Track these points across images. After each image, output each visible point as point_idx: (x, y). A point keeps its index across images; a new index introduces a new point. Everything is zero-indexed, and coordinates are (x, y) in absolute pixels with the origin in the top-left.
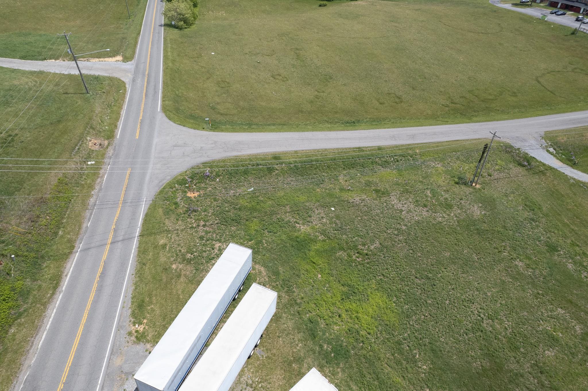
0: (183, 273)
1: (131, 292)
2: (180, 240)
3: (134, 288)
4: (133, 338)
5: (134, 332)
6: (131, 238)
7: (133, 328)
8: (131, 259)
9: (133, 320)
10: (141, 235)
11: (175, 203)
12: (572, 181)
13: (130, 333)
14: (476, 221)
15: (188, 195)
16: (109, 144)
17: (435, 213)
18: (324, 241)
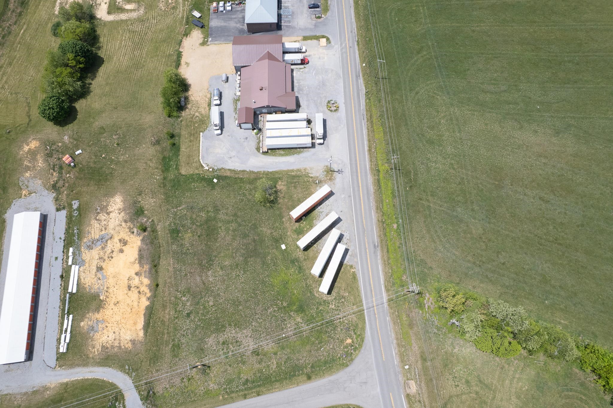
0: (344, 291)
1: (359, 283)
2: (348, 309)
4: (353, 267)
6: (367, 309)
7: (355, 270)
8: (364, 298)
10: (364, 310)
11: (355, 334)
12: (134, 374)
13: (355, 268)
14: (215, 332)
15: (351, 340)
16: (405, 389)
17: (234, 337)
18: (291, 311)
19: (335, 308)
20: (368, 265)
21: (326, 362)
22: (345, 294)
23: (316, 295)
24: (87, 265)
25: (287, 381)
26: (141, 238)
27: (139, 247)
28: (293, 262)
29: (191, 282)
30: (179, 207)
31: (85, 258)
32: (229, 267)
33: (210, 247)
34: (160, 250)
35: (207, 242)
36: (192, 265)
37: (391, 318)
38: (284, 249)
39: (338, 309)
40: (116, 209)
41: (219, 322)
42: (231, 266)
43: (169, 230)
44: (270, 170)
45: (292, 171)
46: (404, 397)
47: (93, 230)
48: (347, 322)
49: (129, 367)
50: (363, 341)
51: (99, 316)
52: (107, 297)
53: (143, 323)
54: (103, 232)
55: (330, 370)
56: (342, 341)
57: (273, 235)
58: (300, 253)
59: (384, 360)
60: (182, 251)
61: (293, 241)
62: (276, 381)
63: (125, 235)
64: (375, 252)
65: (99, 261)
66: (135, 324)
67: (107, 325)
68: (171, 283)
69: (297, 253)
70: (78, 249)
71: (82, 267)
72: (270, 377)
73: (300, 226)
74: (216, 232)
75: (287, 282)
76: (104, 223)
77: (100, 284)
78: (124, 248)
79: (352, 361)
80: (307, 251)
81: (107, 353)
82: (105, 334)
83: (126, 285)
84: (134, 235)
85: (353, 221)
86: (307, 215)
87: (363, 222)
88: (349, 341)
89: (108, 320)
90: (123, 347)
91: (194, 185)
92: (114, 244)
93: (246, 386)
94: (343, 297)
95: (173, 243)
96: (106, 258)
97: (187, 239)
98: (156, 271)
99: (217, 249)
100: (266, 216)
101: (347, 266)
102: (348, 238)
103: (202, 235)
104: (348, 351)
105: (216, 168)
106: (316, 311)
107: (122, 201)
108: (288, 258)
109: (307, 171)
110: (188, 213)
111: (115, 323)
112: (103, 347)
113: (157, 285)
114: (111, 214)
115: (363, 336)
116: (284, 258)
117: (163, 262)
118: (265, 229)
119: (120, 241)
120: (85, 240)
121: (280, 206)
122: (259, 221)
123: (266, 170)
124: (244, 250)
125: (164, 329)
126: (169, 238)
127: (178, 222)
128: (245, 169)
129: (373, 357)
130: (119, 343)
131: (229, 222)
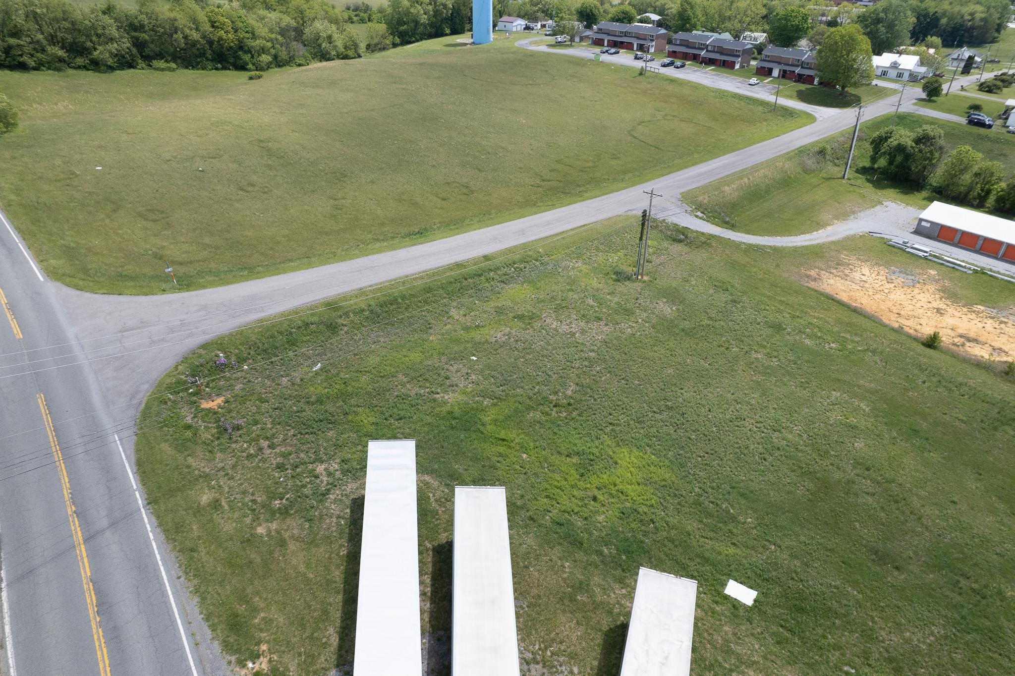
0: (286, 535)
1: (197, 610)
2: (242, 484)
3: (196, 600)
6: (130, 515)
7: (243, 670)
8: (156, 552)
9: (233, 658)
10: (151, 501)
11: (186, 425)
12: (744, 246)
14: (672, 320)
15: (204, 406)
18: (495, 406)
25: (397, 293)
32: (834, 438)
39: (294, 468)
48: (236, 446)
49: (764, 250)
50: (146, 413)
51: (931, 287)
52: (974, 312)
55: (268, 330)
56: (243, 398)
57: (848, 629)
59: (40, 395)
61: (727, 651)
62: (428, 291)
67: (894, 284)
79: (186, 358)
81: (828, 261)
82: (874, 274)
83: (982, 340)
88: (212, 403)
89: (905, 289)
90: (816, 269)
111: (886, 290)
112: (847, 264)
124: (872, 509)
129: (93, 387)
130: (831, 273)
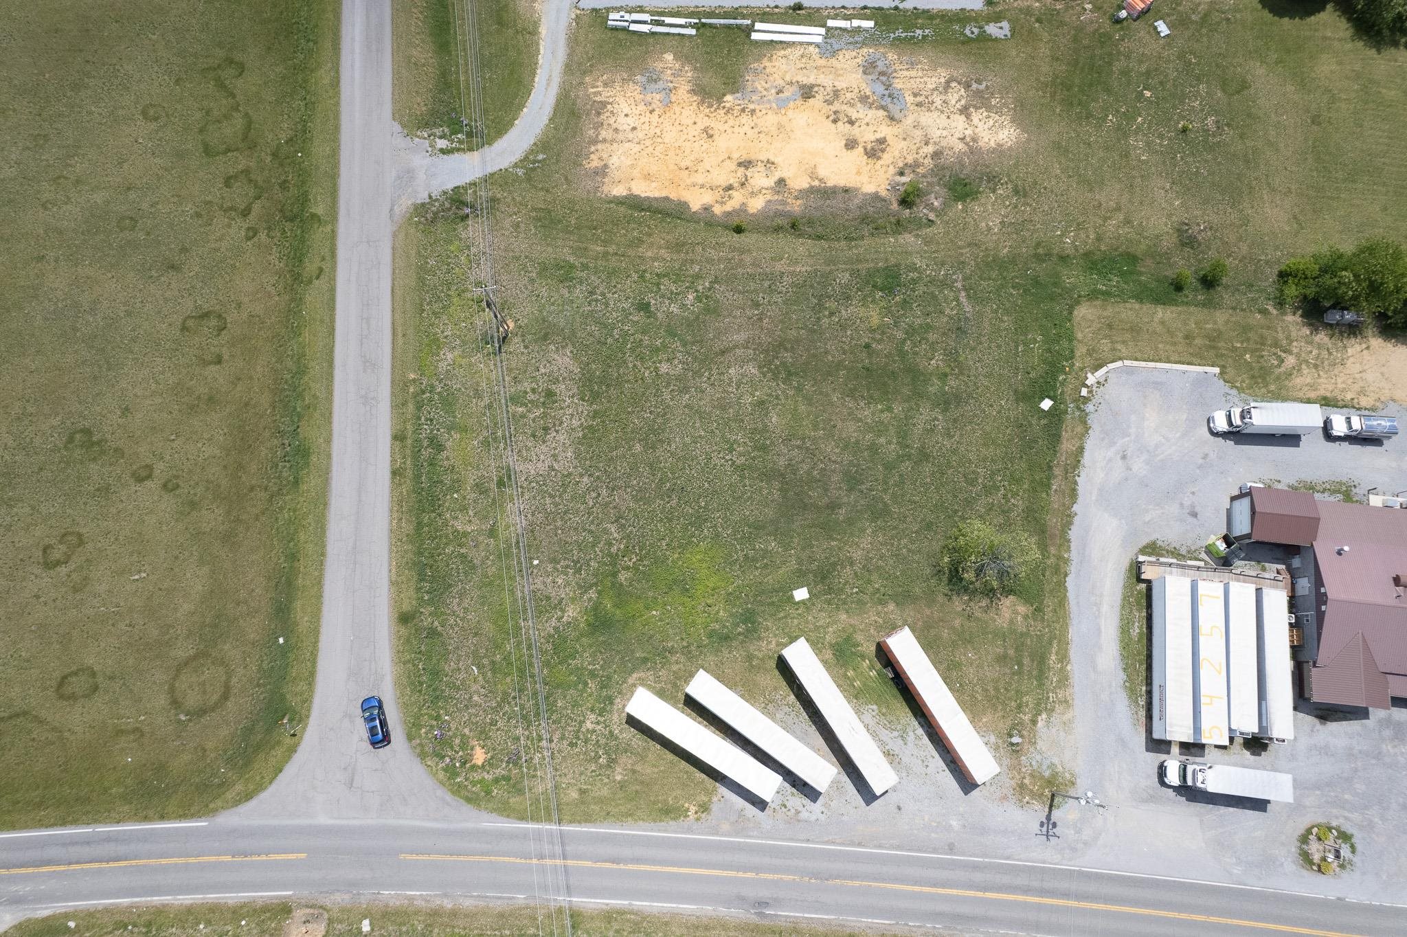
0: (629, 767)
3: (640, 822)
4: (703, 815)
5: (696, 816)
6: (561, 834)
7: (691, 817)
8: (597, 830)
10: (560, 822)
11: (496, 781)
12: (520, 172)
13: (698, 819)
14: (584, 374)
15: (480, 763)
16: (307, 906)
17: (561, 423)
18: (599, 593)
19: (583, 729)
20: (701, 865)
21: (436, 674)
22: (619, 770)
23: (635, 675)
24: (822, 62)
25: (410, 555)
26: (883, 193)
27: (857, 189)
28: (749, 618)
29: (735, 317)
30: (968, 297)
31: (841, 57)
32: (760, 426)
33: (829, 374)
34: (838, 240)
35: (845, 368)
36: (782, 322)
37: (520, 909)
38: (792, 596)
39: (578, 738)
40: (977, 131)
41: (608, 386)
42: (765, 429)
43: (898, 265)
44: (1070, 582)
45: (1064, 658)
46: (285, 897)
47: (920, 74)
48: (536, 760)
49: (539, 162)
50: (468, 800)
51: (683, 92)
52: (728, 111)
53: (643, 195)
54: (910, 99)
55: (412, 683)
56: (483, 735)
57: (844, 567)
58: (773, 646)
59: (402, 856)
60: (829, 297)
61: (817, 628)
62: (419, 525)
63: (897, 153)
64: (741, 900)
65: (829, 89)
66: (648, 177)
67: (656, 113)
68: (741, 264)
69: (775, 636)
70: (869, 39)
71: (817, 50)
72: (433, 511)
73: (863, 657)
74: (876, 394)
75: (687, 590)
76: (938, 100)
77: (765, 93)
78: (860, 150)
79: (419, 755)
80: (777, 667)
81: (587, 114)
82: (633, 107)
83: (753, 157)
84: (895, 175)
85: (860, 845)
86: (897, 684)
87: (852, 878)
88: (479, 757)
89: (668, 114)
90: (593, 149)
91: (1035, 341)
92: (872, 124)
93: (425, 443)
94: (612, 762)
95: (855, 273)
96: (836, 106)
97: (862, 312)
98: (778, 229)
99: (821, 393)
100: (909, 550)
101: (710, 793)
102: (804, 815)
103: (870, 355)
104: (452, 748)
105: (1090, 407)
106: (586, 669)
107: (999, 145)
108: (761, 603)
109: (1059, 708)
110: (945, 319)
111: (658, 131)
112: (604, 104)
113: (739, 230)
114: (963, 118)
115: (483, 804)
116: (763, 592)
117: (801, 246)
118: (865, 542)
119: (882, 141)
120: (892, 56)
121: (941, 598)
122: (895, 528)
123: (1073, 569)
124: (809, 473)
125: (617, 245)
126: (872, 265)
127: (921, 289)
128: (1080, 500)
129: (417, 823)
130: (605, 140)
131: (903, 435)
